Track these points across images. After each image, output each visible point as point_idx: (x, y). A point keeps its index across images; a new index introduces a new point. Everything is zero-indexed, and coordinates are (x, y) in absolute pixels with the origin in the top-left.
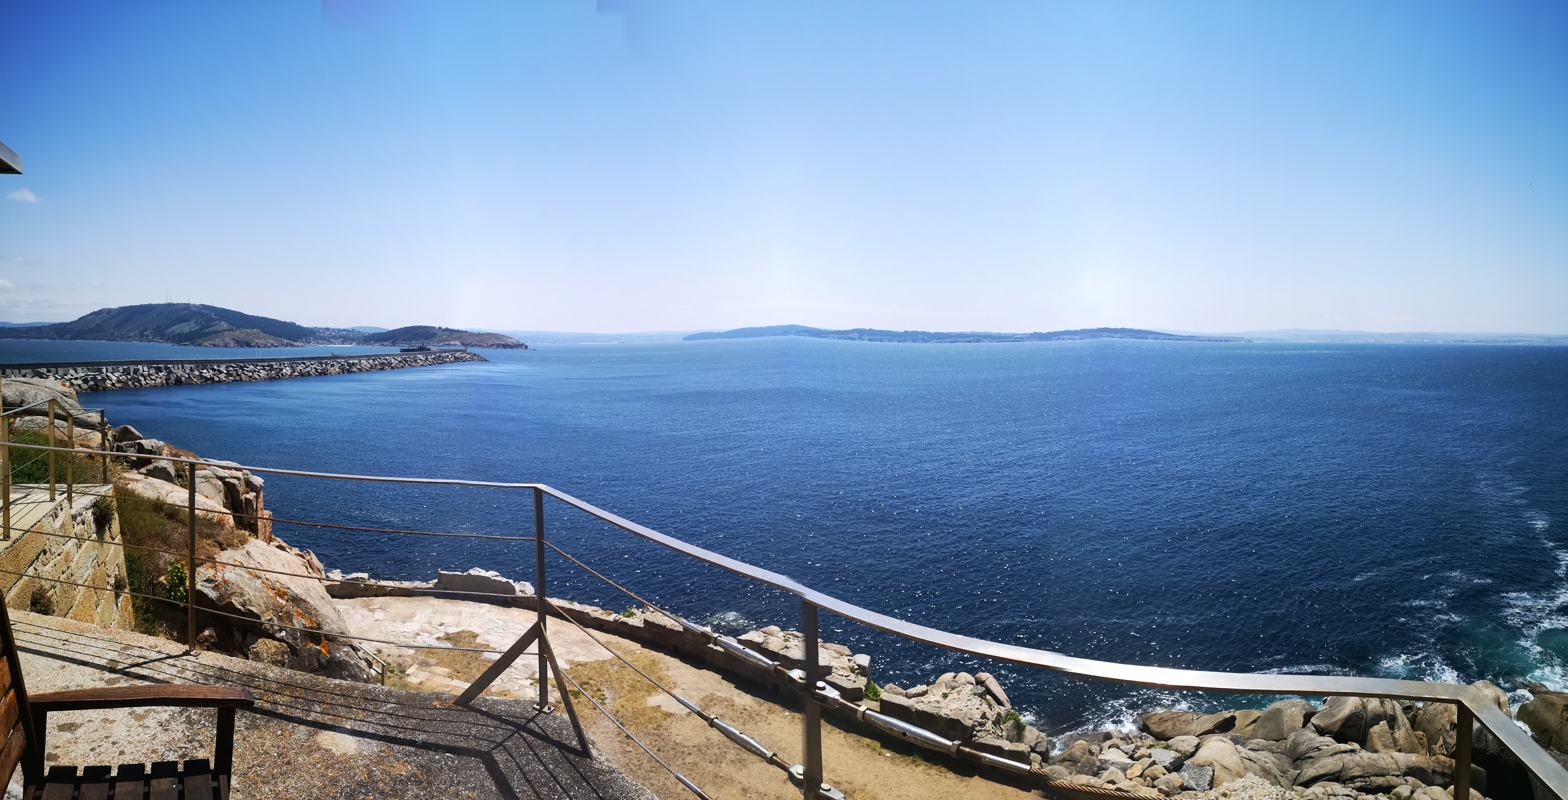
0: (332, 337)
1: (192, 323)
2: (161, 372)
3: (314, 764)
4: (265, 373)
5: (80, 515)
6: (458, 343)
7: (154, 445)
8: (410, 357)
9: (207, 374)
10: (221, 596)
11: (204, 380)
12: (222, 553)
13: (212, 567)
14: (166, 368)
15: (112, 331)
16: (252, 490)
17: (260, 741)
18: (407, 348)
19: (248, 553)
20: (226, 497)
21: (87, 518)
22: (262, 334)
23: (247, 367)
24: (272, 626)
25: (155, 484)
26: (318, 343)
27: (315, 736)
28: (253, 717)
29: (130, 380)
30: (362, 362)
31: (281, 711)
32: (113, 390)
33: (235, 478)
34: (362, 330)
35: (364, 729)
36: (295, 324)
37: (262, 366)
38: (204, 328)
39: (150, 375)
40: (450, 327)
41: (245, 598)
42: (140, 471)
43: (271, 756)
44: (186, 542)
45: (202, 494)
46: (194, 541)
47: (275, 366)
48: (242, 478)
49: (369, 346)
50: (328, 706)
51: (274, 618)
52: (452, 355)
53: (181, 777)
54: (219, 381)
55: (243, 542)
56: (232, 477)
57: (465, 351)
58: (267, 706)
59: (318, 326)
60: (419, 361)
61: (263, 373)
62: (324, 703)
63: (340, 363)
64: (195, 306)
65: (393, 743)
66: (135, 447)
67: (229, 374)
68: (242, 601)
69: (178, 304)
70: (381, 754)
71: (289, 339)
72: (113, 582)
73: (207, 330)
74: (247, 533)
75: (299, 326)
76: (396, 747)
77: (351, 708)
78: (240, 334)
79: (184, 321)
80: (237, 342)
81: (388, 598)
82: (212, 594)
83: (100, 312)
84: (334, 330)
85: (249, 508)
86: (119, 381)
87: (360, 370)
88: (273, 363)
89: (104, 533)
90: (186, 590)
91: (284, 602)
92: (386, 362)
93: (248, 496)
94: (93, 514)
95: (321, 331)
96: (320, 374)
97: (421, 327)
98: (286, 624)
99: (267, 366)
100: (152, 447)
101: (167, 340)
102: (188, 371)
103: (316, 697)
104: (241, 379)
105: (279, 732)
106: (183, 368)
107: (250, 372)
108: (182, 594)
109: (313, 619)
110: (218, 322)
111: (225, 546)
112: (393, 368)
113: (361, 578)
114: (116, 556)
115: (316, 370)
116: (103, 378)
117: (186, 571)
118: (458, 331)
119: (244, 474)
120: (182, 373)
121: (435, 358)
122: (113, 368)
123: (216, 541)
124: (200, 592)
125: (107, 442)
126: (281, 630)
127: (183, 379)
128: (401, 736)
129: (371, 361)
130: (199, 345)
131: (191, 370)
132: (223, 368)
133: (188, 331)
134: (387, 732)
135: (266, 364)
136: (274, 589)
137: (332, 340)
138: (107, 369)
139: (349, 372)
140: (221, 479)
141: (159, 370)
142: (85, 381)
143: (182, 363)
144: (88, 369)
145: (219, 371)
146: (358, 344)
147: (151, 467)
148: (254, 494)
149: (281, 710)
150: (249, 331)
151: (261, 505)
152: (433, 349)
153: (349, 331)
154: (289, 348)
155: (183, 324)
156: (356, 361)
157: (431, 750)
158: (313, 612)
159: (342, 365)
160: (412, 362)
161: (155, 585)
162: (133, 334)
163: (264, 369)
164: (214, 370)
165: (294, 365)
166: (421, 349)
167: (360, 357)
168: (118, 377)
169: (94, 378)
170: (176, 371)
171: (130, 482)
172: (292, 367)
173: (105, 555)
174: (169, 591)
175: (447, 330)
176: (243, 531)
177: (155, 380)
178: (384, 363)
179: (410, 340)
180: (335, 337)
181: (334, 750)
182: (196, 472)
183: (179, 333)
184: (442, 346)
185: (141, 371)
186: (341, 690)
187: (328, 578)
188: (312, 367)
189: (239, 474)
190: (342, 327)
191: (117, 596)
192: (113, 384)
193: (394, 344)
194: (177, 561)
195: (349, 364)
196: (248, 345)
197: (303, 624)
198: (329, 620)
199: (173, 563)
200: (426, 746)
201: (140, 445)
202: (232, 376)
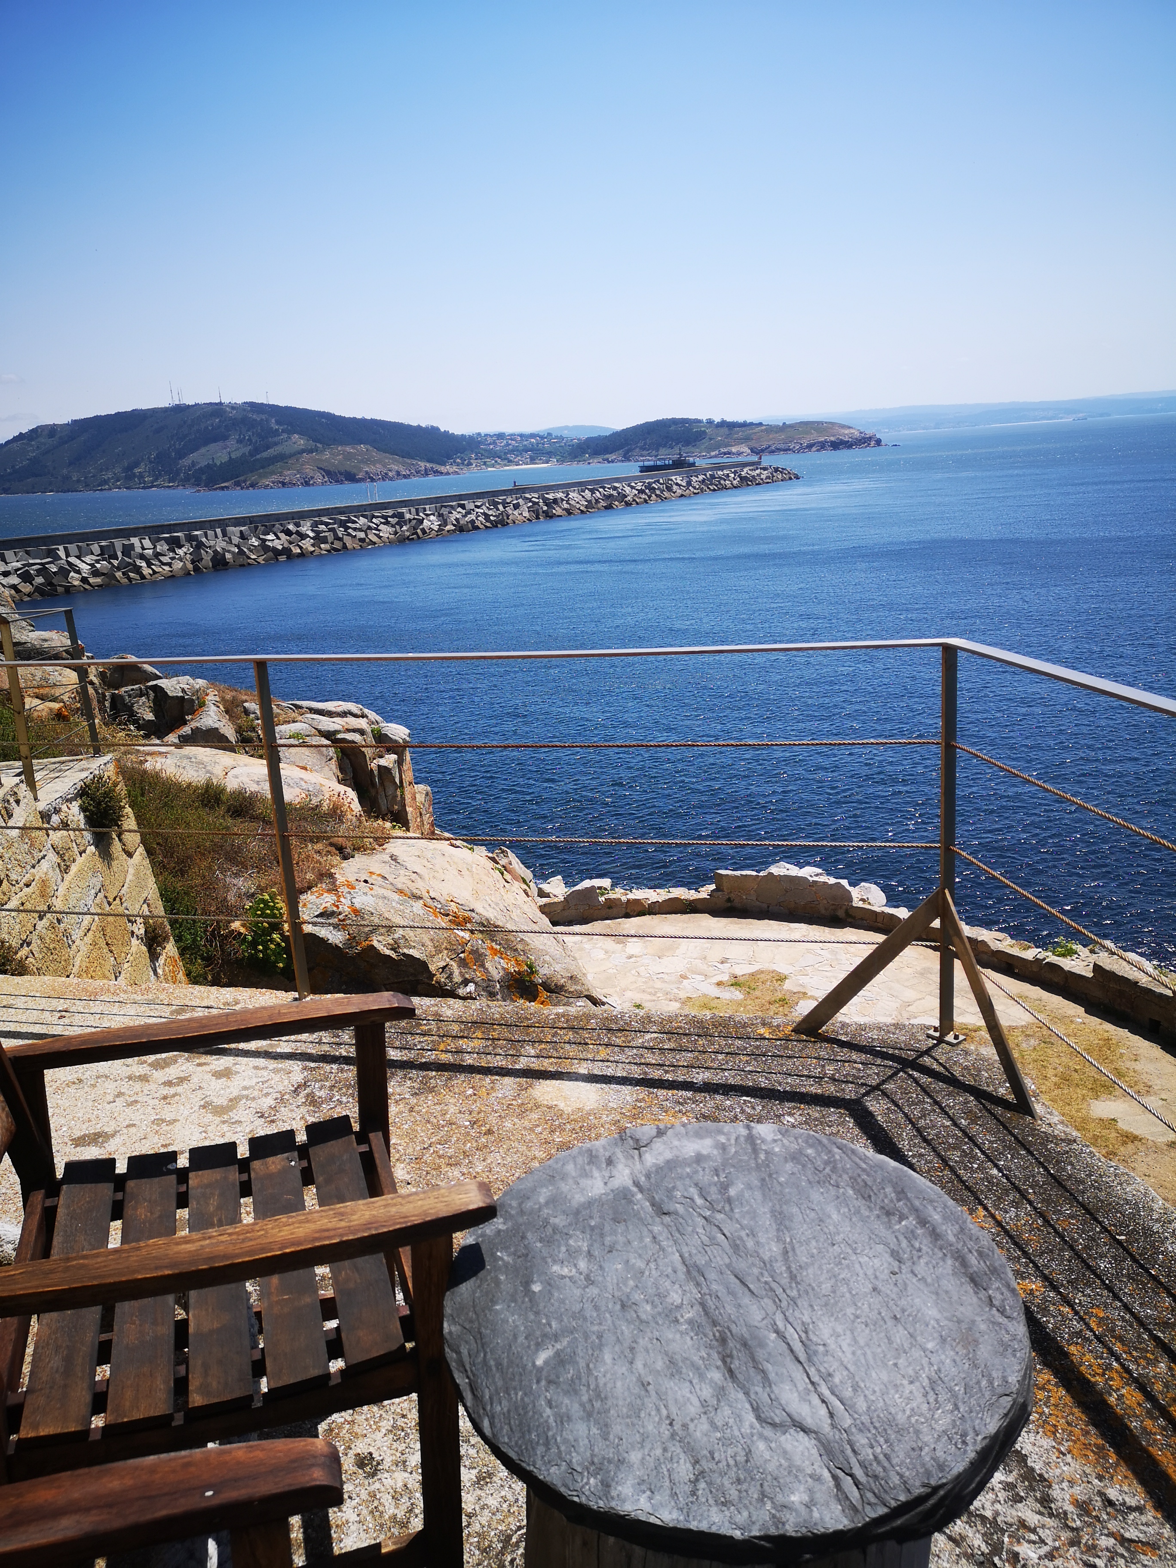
0: (511, 452)
1: (232, 442)
2: (180, 547)
3: (531, 1129)
4: (391, 530)
5: (57, 811)
6: (745, 449)
7: (186, 687)
8: (657, 480)
9: (276, 542)
10: (352, 938)
11: (270, 554)
12: (345, 864)
13: (329, 891)
14: (190, 539)
15: (65, 471)
16: (389, 750)
17: (438, 1108)
18: (651, 463)
19: (394, 858)
20: (341, 769)
21: (71, 817)
22: (376, 454)
23: (354, 522)
24: (450, 977)
25: (200, 757)
26: (485, 464)
27: (530, 1090)
28: (424, 1077)
29: (118, 569)
30: (571, 495)
31: (470, 1062)
32: (87, 591)
33: (354, 731)
34: (565, 434)
35: (609, 1072)
36: (438, 429)
37: (383, 517)
38: (256, 451)
39: (157, 555)
40: (729, 419)
41: (396, 936)
42: (166, 739)
43: (460, 1127)
44: (274, 853)
45: (293, 763)
46: (290, 850)
47: (408, 516)
48: (369, 730)
49: (581, 465)
50: (549, 1046)
51: (452, 963)
52: (735, 473)
53: (303, 1151)
54: (302, 555)
55: (382, 840)
56: (348, 731)
57: (759, 463)
58: (446, 1058)
59: (484, 430)
60: (675, 488)
61: (386, 531)
62: (541, 1042)
63: (530, 500)
64: (234, 407)
65: (657, 1088)
66: (147, 695)
67: (319, 539)
68: (391, 942)
69: (196, 405)
70: (639, 1104)
71: (429, 461)
72: (142, 931)
73: (265, 455)
74: (388, 825)
75: (446, 433)
76: (662, 1093)
77: (586, 1044)
78: (333, 457)
79: (215, 440)
80: (328, 473)
81: (647, 918)
82: (335, 937)
83: (34, 433)
84: (512, 437)
85: (387, 784)
86: (96, 573)
87: (569, 512)
88: (404, 510)
89: (110, 845)
90: (284, 938)
91: (466, 935)
92: (615, 493)
93: (383, 762)
94: (83, 809)
95: (489, 440)
96: (495, 525)
97: (674, 422)
98: (475, 970)
99: (393, 516)
100: (183, 690)
101: (185, 482)
102: (236, 540)
103: (528, 1034)
104: (345, 547)
105: (470, 1092)
106: (224, 534)
107: (360, 530)
108: (278, 945)
109: (521, 958)
110: (285, 436)
111: (348, 850)
112: (628, 504)
113: (600, 888)
114: (140, 884)
115: (487, 517)
116: (61, 569)
117: (281, 904)
118: (744, 425)
119: (371, 723)
120: (224, 544)
121: (703, 481)
122: (79, 547)
123: (331, 844)
124: (311, 935)
125: (91, 690)
126: (466, 982)
127: (228, 556)
128: (669, 1077)
129: (587, 494)
130: (253, 485)
131: (242, 536)
132: (306, 528)
133: (225, 459)
134: (645, 1073)
135: (390, 512)
136: (448, 915)
137: (511, 457)
138: (66, 549)
139: (549, 516)
140: (327, 735)
141: (175, 544)
142: (26, 577)
143: (223, 524)
144: (27, 553)
145: (298, 533)
146: (561, 461)
147: (186, 730)
148: (394, 757)
149: (469, 1060)
150: (349, 449)
151: (408, 776)
152: (700, 463)
153: (542, 437)
154: (431, 478)
155: (213, 447)
156: (560, 495)
157: (719, 1094)
158: (520, 947)
159: (534, 503)
160: (662, 491)
161: (226, 937)
162: (110, 475)
163: (387, 523)
164: (288, 533)
165: (444, 511)
166: (679, 464)
167: (566, 487)
168: (92, 565)
169: (43, 571)
170: (212, 543)
171: (148, 758)
172: (440, 515)
173: (118, 884)
174: (254, 944)
175: (723, 424)
176: (380, 822)
177: (170, 564)
178: (611, 496)
179: (657, 446)
180: (519, 451)
181: (562, 1105)
182: (277, 729)
183: (208, 466)
184: (716, 456)
185: (138, 550)
186: (568, 1021)
187: (542, 894)
188: (479, 512)
189: (362, 723)
190: (527, 429)
191: (154, 956)
192: (84, 580)
193: (627, 458)
194: (262, 889)
195: (546, 502)
196: (351, 478)
197: (504, 969)
198: (547, 958)
199: (253, 895)
200: (709, 1088)
201: (157, 689)
202: (326, 542)
